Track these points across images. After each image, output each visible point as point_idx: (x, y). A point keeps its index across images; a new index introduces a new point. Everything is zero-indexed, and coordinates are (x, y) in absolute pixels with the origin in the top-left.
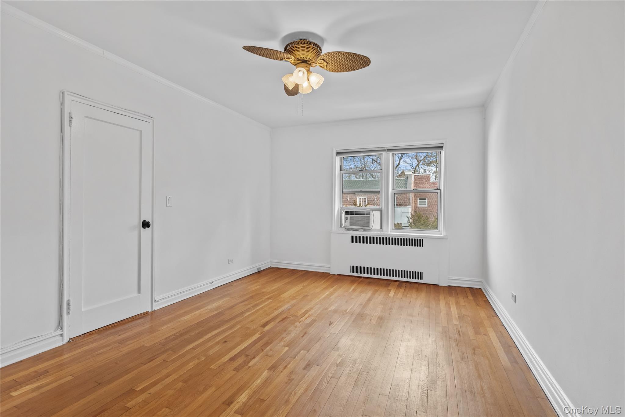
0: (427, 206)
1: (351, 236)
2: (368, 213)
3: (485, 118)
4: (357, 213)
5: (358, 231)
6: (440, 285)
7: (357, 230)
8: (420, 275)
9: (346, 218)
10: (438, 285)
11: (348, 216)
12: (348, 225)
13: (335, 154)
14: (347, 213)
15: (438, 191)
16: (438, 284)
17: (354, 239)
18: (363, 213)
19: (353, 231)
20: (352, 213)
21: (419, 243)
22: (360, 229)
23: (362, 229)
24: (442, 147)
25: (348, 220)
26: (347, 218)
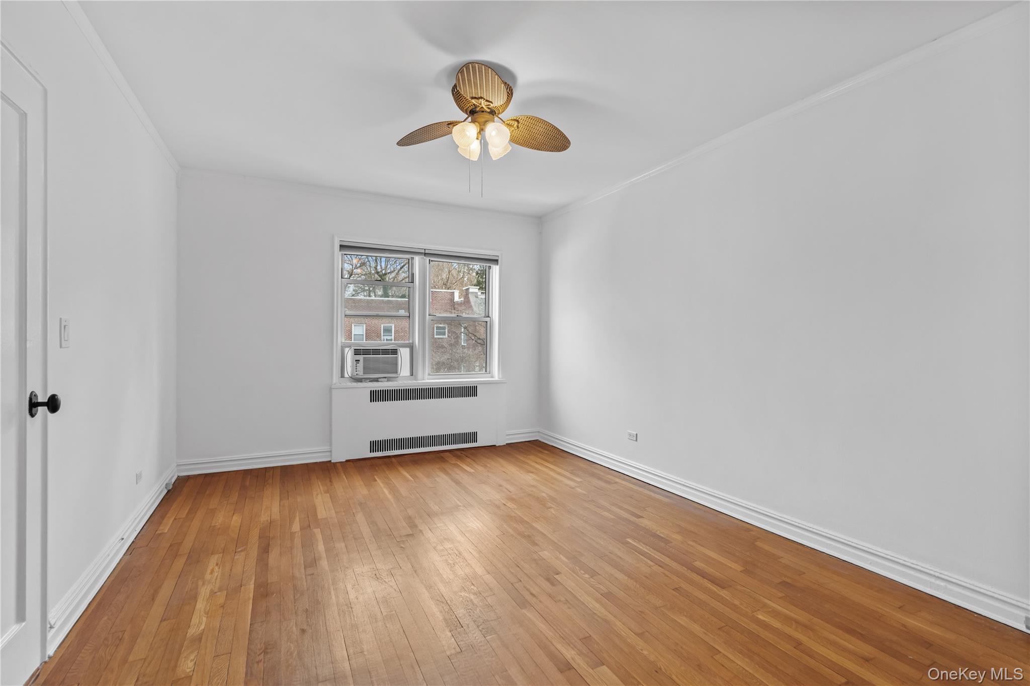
0: (446, 336)
1: (371, 391)
2: (394, 352)
3: (540, 233)
4: (376, 352)
5: (378, 381)
6: (497, 445)
7: (376, 380)
8: (473, 437)
9: (356, 361)
10: (495, 446)
11: (358, 357)
12: (360, 373)
13: (337, 247)
14: (357, 352)
15: (488, 319)
16: (494, 444)
17: (376, 396)
18: (386, 352)
19: (370, 381)
20: (366, 352)
21: (470, 391)
22: (380, 378)
23: (385, 377)
24: (496, 261)
25: (361, 364)
26: (359, 361)
